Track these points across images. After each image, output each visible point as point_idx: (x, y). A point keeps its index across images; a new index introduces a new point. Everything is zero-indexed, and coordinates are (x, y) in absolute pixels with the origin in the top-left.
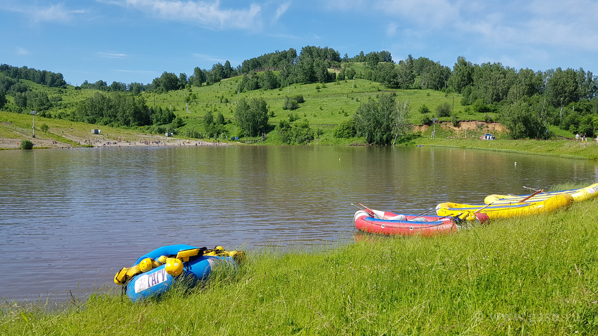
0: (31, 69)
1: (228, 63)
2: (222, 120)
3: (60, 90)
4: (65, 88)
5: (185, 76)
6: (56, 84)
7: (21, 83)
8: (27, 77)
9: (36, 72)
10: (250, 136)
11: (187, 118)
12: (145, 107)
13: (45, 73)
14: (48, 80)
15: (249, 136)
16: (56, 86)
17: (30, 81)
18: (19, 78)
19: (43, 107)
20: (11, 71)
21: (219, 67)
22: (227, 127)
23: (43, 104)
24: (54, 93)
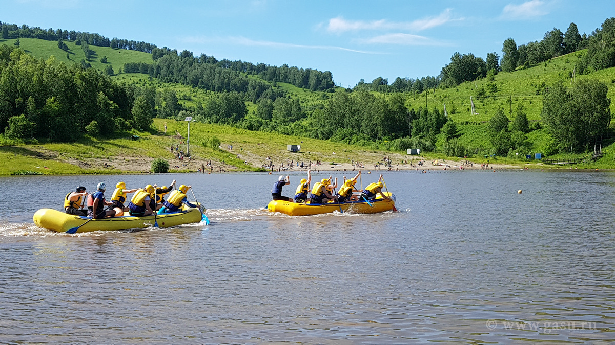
0: (292, 68)
1: (573, 28)
2: (524, 125)
3: (325, 95)
4: (333, 91)
5: (495, 57)
6: (321, 86)
7: (279, 87)
8: (286, 80)
9: (298, 71)
10: (570, 152)
11: (467, 123)
12: (403, 109)
13: (308, 71)
14: (312, 81)
15: (567, 150)
16: (321, 90)
17: (290, 85)
18: (276, 81)
19: (289, 118)
20: (268, 72)
21: (557, 35)
22: (531, 136)
23: (289, 114)
24: (317, 99)
